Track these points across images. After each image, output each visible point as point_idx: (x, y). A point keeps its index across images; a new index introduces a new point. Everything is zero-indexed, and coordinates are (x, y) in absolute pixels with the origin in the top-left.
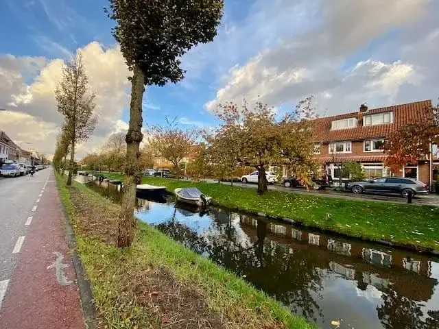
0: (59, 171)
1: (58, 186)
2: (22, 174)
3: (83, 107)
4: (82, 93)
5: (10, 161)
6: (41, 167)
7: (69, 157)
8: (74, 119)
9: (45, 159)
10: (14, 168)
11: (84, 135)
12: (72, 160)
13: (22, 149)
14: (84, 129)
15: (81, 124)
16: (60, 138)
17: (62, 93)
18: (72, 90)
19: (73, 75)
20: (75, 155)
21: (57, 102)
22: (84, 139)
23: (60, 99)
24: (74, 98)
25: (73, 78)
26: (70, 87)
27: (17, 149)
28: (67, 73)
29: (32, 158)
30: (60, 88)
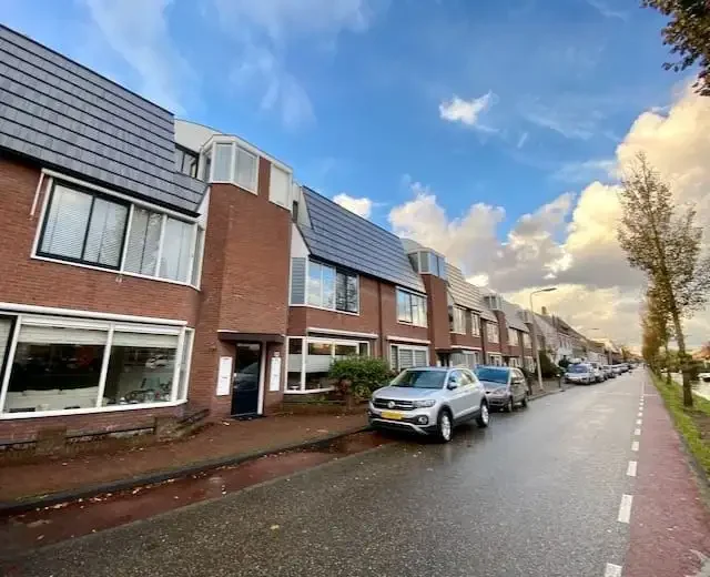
0: (659, 375)
1: (667, 406)
2: (598, 381)
3: (677, 244)
4: (666, 220)
5: (577, 360)
6: (624, 366)
7: (673, 346)
8: (665, 272)
9: (628, 352)
10: (583, 370)
11: (694, 298)
12: (682, 354)
13: (588, 338)
14: (691, 286)
15: (682, 277)
16: (647, 312)
17: (629, 235)
18: (645, 221)
19: (639, 196)
20: (685, 341)
21: (626, 254)
22: (697, 305)
23: (628, 245)
24: (653, 235)
25: (642, 202)
26: (640, 219)
27: (582, 340)
28: (628, 200)
29: (606, 352)
30: (625, 228)
